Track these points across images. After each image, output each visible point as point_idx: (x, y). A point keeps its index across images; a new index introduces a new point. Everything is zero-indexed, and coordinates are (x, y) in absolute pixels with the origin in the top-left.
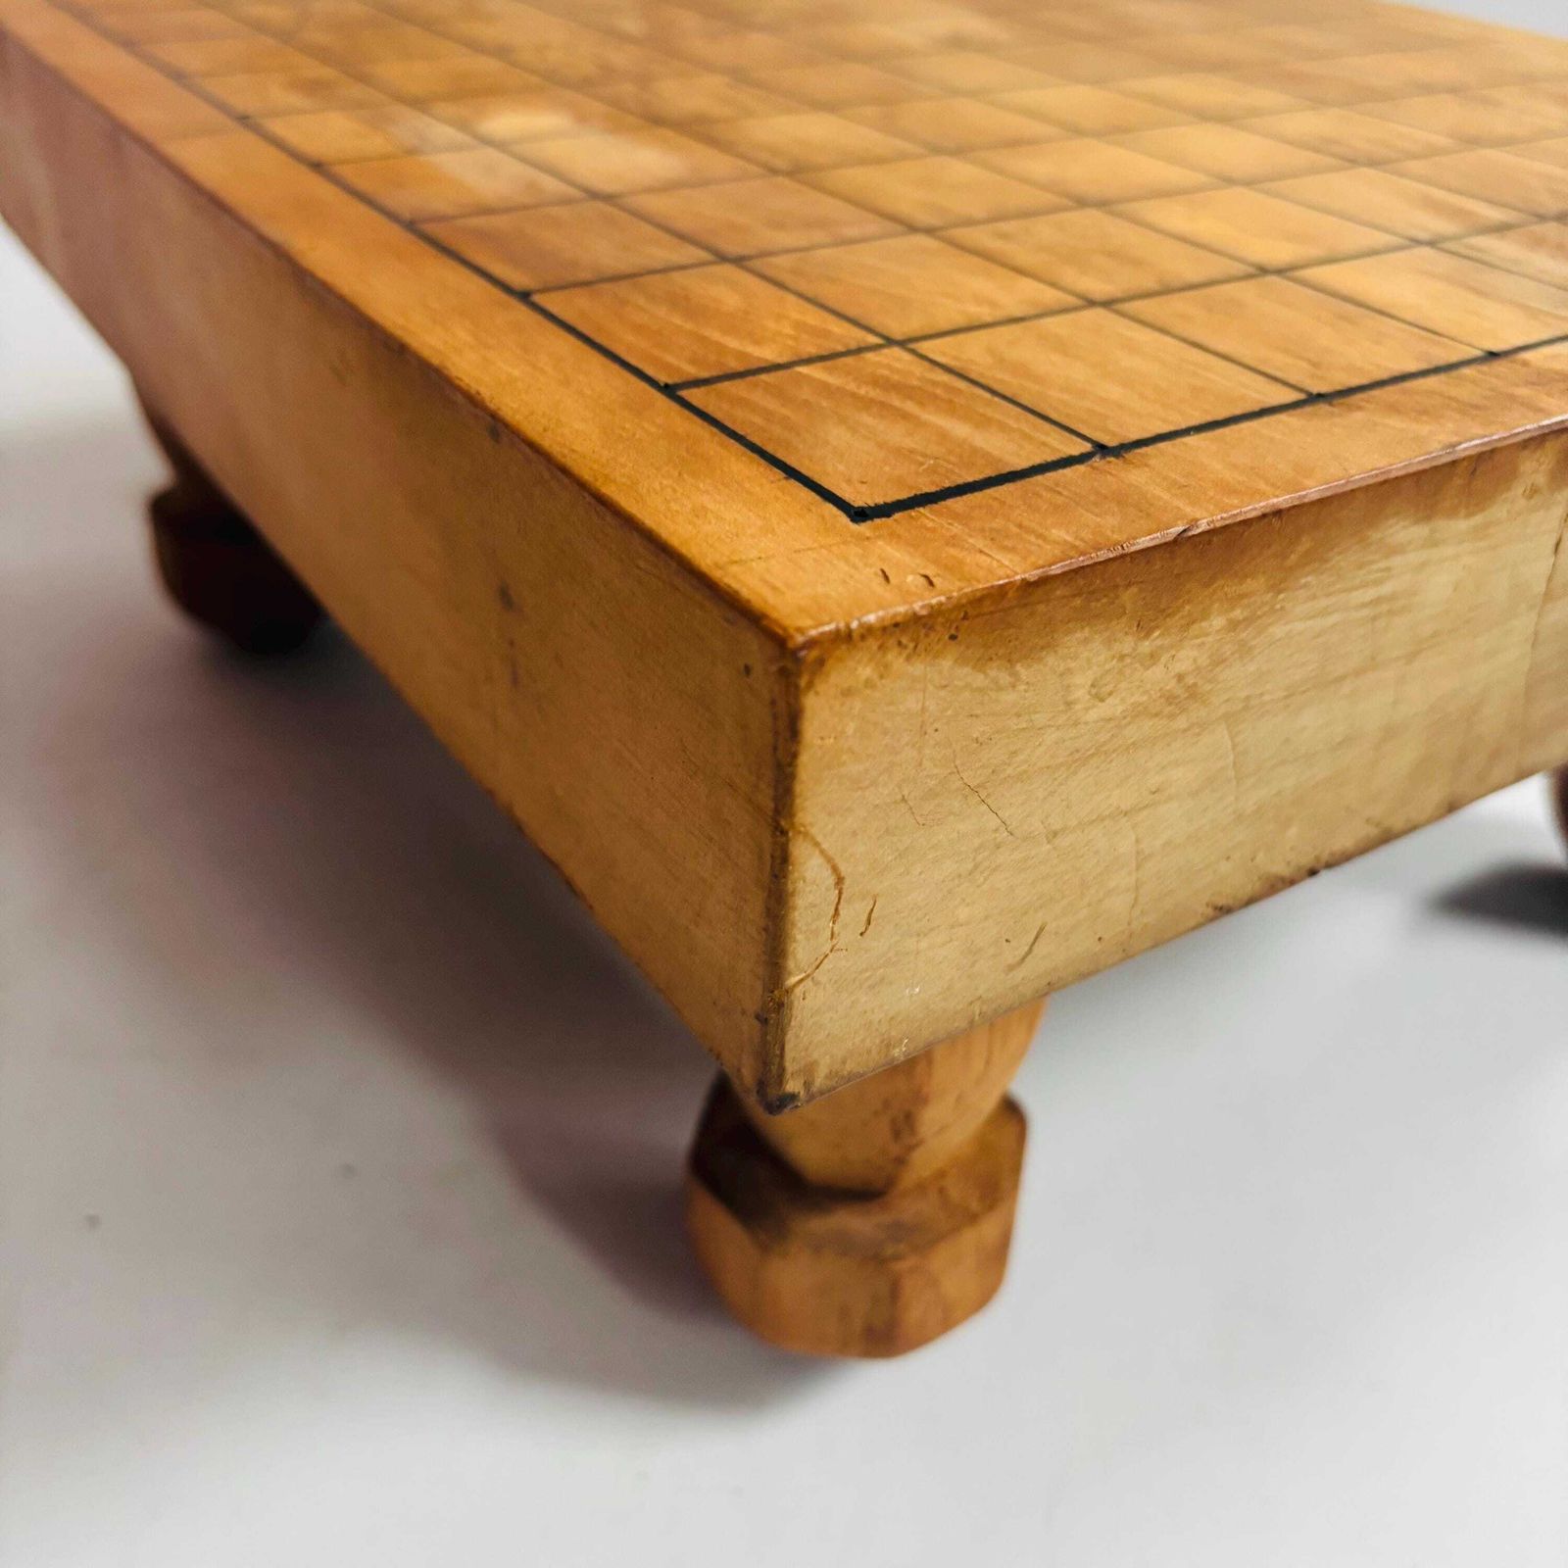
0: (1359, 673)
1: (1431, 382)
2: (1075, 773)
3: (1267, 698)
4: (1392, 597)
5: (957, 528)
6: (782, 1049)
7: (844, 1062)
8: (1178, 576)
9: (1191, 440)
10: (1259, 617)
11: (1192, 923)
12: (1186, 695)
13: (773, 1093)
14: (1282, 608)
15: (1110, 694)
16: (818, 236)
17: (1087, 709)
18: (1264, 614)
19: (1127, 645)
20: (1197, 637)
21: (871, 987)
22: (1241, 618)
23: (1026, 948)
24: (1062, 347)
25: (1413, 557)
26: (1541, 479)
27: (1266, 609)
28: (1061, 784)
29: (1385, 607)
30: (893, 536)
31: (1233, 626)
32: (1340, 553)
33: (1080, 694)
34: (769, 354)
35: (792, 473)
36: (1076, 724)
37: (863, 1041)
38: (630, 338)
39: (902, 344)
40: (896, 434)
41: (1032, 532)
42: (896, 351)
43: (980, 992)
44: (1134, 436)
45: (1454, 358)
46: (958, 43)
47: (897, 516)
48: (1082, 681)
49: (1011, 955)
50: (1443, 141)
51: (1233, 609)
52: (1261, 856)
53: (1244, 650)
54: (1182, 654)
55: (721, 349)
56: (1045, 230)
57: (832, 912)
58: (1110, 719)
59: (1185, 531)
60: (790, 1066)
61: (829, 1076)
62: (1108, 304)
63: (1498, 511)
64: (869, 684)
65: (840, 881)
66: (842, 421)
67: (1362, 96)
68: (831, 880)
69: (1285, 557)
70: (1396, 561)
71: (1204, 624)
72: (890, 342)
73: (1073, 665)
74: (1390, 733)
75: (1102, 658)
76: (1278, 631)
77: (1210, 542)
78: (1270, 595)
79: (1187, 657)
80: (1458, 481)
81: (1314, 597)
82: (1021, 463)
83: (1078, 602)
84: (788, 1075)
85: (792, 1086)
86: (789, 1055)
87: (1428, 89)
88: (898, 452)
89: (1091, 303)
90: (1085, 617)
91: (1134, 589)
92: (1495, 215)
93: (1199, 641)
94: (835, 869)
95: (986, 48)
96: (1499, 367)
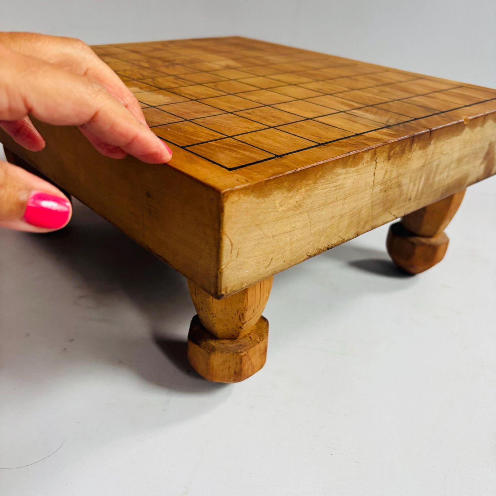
0: (334, 202)
1: (345, 140)
2: (277, 223)
3: (315, 207)
4: (340, 185)
5: (250, 171)
6: (221, 283)
7: (233, 288)
8: (295, 180)
9: (295, 153)
10: (312, 189)
11: (303, 259)
12: (298, 206)
13: (219, 294)
14: (316, 187)
15: (283, 205)
16: (207, 115)
17: (279, 208)
18: (313, 188)
19: (286, 194)
20: (299, 193)
21: (239, 270)
22: (308, 189)
23: (269, 263)
24: (265, 137)
25: (343, 176)
26: (369, 159)
27: (313, 187)
28: (274, 225)
29: (338, 187)
30: (238, 173)
31: (307, 191)
32: (327, 175)
33: (277, 205)
34: (202, 140)
35: (214, 162)
36: (277, 212)
37: (237, 283)
38: (171, 138)
39: (231, 137)
40: (234, 155)
41: (265, 171)
42: (230, 138)
43: (260, 273)
44: (283, 153)
45: (349, 135)
46: (228, 67)
47: (238, 170)
48: (277, 202)
49: (266, 265)
50: (346, 89)
51: (306, 187)
52: (316, 244)
53: (309, 196)
54: (297, 197)
55: (192, 139)
56: (257, 111)
57: (230, 251)
58: (284, 211)
59: (295, 170)
60: (223, 287)
61: (231, 291)
62: (274, 127)
63: (360, 166)
64: (237, 201)
65: (232, 245)
66: (222, 152)
67: (326, 79)
68: (230, 244)
69: (316, 175)
70: (339, 177)
71: (301, 190)
72: (228, 137)
73: (276, 198)
74: (342, 216)
75: (281, 197)
76: (316, 192)
77: (301, 173)
78: (314, 184)
79: (298, 198)
80: (351, 160)
81: (323, 185)
82: (262, 159)
83: (276, 185)
84: (222, 290)
85: (223, 292)
86: (223, 285)
87: (342, 77)
88: (235, 158)
89: (271, 127)
90: (277, 188)
91: (286, 183)
92: (358, 105)
93: (300, 194)
94: (231, 242)
95: (235, 68)
96: (359, 137)
